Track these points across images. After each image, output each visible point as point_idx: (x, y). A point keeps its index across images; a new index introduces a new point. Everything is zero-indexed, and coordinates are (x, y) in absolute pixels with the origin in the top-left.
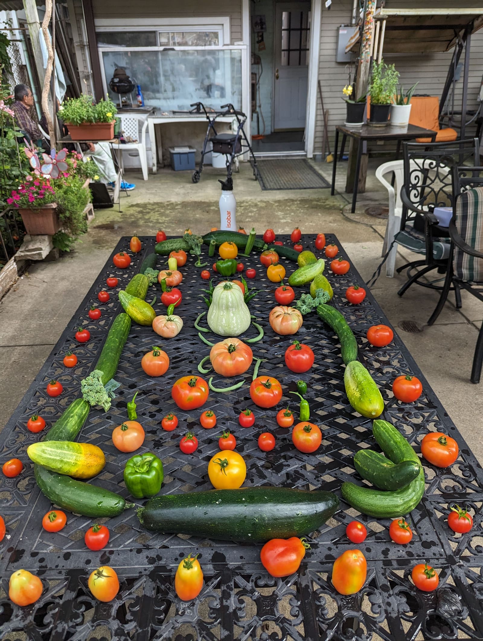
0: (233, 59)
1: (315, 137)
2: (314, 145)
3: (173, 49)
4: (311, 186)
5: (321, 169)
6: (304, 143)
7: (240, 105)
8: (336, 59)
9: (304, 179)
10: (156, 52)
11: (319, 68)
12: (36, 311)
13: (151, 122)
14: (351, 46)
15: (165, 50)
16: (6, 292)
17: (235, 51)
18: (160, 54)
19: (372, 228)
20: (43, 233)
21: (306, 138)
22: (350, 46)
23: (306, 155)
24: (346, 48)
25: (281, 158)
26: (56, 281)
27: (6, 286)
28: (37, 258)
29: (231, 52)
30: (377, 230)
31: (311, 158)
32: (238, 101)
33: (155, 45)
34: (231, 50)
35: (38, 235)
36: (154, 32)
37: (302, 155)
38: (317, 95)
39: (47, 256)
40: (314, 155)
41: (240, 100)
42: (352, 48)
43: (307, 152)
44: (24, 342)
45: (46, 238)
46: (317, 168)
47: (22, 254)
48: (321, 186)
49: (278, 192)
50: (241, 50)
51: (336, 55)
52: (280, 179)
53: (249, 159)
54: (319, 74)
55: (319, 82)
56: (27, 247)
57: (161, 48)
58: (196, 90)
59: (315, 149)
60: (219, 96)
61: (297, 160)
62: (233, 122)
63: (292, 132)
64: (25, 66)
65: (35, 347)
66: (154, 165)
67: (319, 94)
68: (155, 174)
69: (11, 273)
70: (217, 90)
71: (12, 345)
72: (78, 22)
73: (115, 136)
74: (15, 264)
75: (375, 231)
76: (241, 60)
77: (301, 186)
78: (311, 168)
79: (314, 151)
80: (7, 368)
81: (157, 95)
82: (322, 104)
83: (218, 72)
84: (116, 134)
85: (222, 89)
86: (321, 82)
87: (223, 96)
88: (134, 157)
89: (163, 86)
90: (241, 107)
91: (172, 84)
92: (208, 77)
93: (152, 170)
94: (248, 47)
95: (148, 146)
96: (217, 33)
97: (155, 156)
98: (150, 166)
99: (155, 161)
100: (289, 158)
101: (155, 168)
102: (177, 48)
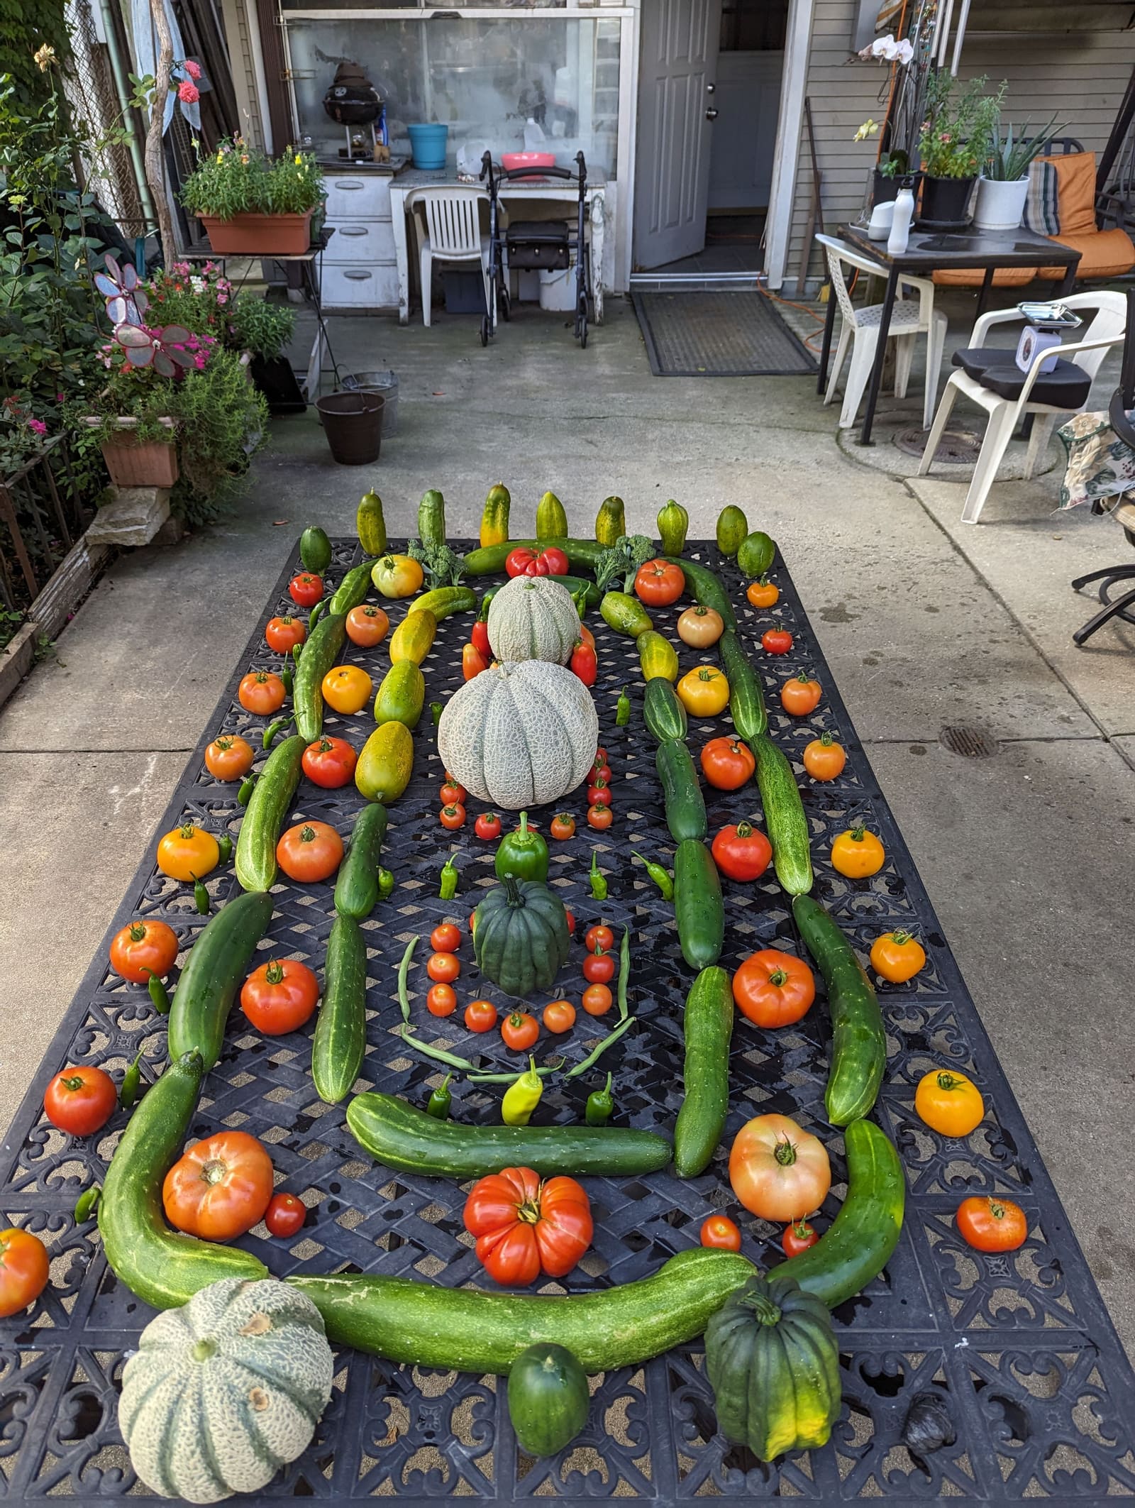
0: (598, 41)
1: (790, 239)
2: (787, 257)
3: (456, 17)
4: (772, 368)
5: (799, 321)
6: (764, 251)
7: (611, 157)
8: (852, 44)
9: (755, 349)
10: (417, 22)
11: (809, 67)
12: (132, 668)
13: (397, 199)
14: (891, 16)
15: (436, 16)
16: (67, 622)
17: (605, 21)
18: (424, 29)
19: (907, 486)
20: (147, 483)
21: (769, 240)
22: (887, 13)
23: (764, 283)
24: (879, 19)
25: (707, 289)
26: (176, 597)
27: (66, 608)
28: (133, 541)
29: (595, 25)
30: (916, 490)
31: (776, 291)
32: (608, 145)
34: (594, 19)
35: (136, 487)
37: (756, 283)
38: (801, 134)
39: (157, 536)
40: (784, 283)
41: (612, 142)
42: (891, 21)
43: (767, 275)
44: (105, 744)
45: (153, 494)
46: (788, 317)
47: (102, 532)
48: (796, 368)
49: (690, 381)
50: (620, 19)
51: (852, 35)
52: (700, 347)
53: (628, 290)
54: (807, 82)
55: (807, 102)
56: (111, 516)
57: (428, 13)
58: (508, 116)
59: (788, 267)
60: (562, 133)
61: (743, 292)
62: (593, 202)
63: (736, 217)
64: (107, 47)
65: (131, 756)
66: (402, 302)
67: (806, 130)
68: (404, 324)
69: (78, 575)
70: (559, 119)
71: (81, 748)
73: (312, 243)
74: (85, 554)
75: (911, 494)
76: (618, 46)
77: (749, 368)
78: (776, 316)
79: (785, 275)
80: (70, 803)
82: (814, 155)
83: (563, 74)
84: (316, 239)
85: (571, 117)
86: (812, 100)
87: (571, 132)
88: (357, 283)
89: (429, 105)
90: (615, 161)
91: (450, 101)
92: (538, 84)
93: (398, 312)
94: (638, 12)
95: (390, 256)
97: (404, 279)
98: (394, 305)
99: (405, 293)
100: (723, 289)
101: (403, 311)
102: (465, 13)
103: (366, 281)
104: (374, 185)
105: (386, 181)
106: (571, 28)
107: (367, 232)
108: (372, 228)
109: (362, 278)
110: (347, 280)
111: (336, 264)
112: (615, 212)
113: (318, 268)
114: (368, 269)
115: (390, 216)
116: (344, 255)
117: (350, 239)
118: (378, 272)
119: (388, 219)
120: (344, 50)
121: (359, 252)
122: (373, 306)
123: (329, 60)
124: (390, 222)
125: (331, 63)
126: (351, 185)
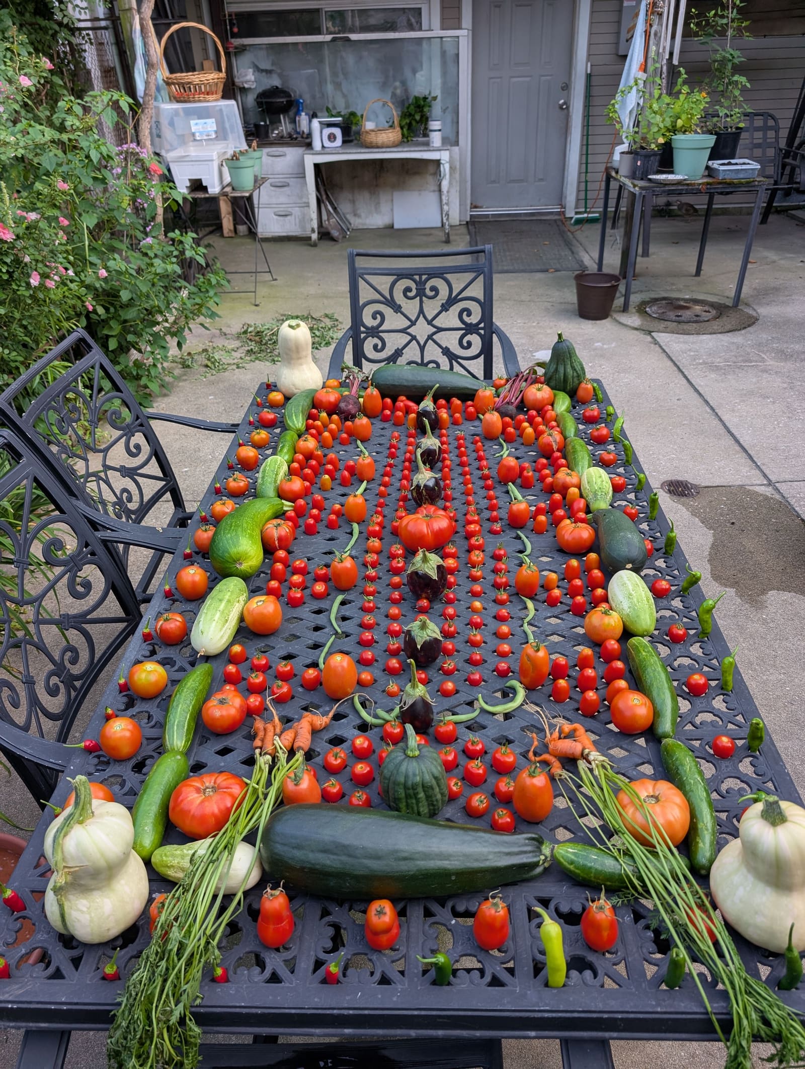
0: (443, 53)
1: (579, 182)
2: (577, 194)
3: (348, 40)
7: (454, 130)
8: (617, 49)
10: (322, 43)
13: (310, 161)
15: (334, 40)
17: (449, 39)
18: (326, 48)
21: (565, 184)
23: (563, 213)
29: (442, 41)
31: (570, 217)
32: (453, 122)
33: (318, 31)
34: (442, 38)
36: (318, 11)
37: (556, 213)
40: (576, 213)
41: (455, 120)
43: (564, 208)
50: (458, 37)
51: (617, 43)
53: (468, 219)
55: (588, 90)
57: (328, 38)
59: (578, 201)
61: (547, 220)
64: (114, 69)
66: (313, 231)
67: (587, 109)
68: (315, 245)
76: (458, 55)
79: (576, 207)
83: (421, 76)
86: (591, 88)
88: (281, 218)
89: (330, 99)
90: (458, 133)
91: (344, 96)
92: (404, 84)
93: (310, 238)
94: (470, 32)
95: (304, 200)
96: (420, 9)
97: (314, 216)
98: (308, 233)
99: (315, 224)
100: (534, 218)
101: (315, 236)
102: (354, 37)
103: (289, 218)
104: (291, 154)
105: (299, 150)
106: (425, 45)
107: (287, 185)
108: (292, 181)
109: (286, 216)
110: (275, 217)
111: (269, 206)
112: (458, 167)
113: (256, 210)
114: (290, 209)
115: (304, 173)
116: (274, 201)
117: (277, 189)
118: (296, 211)
119: (302, 175)
120: (273, 64)
121: (282, 198)
122: (294, 234)
123: (262, 71)
124: (305, 177)
125: (264, 74)
126: (277, 154)
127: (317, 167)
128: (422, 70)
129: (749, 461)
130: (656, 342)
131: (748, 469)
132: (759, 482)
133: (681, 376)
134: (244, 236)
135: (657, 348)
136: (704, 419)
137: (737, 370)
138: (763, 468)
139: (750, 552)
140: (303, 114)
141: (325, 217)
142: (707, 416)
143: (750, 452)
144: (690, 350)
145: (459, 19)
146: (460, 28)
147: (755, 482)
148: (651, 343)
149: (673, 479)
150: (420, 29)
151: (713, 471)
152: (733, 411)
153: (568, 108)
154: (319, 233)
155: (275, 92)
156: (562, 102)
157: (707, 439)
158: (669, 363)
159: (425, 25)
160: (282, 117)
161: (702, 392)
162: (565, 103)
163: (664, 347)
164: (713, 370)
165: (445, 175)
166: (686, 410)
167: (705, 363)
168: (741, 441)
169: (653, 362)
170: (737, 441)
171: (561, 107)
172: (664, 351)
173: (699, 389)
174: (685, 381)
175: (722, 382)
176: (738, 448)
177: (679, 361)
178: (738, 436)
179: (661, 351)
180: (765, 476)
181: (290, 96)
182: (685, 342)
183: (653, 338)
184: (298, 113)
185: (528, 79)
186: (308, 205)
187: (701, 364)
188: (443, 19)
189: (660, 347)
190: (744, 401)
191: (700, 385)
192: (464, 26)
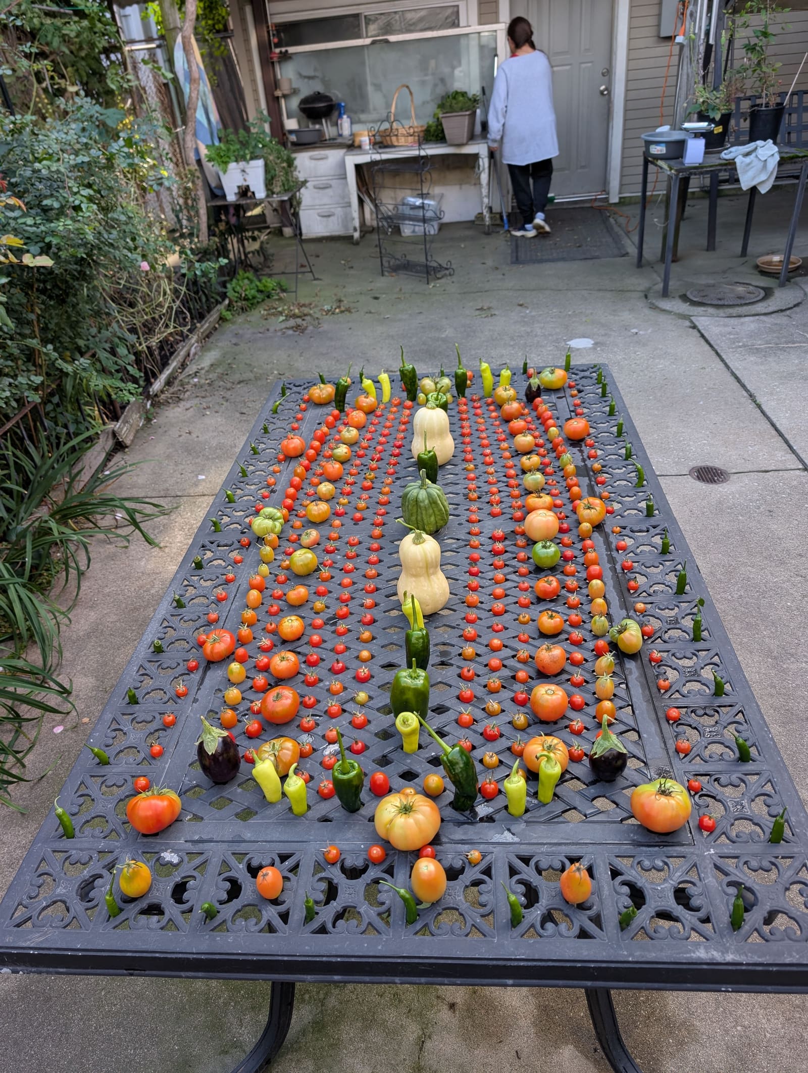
0: (482, 48)
1: (623, 167)
2: (621, 180)
3: (387, 41)
8: (659, 31)
10: (363, 46)
11: (629, 50)
13: (352, 160)
15: (374, 43)
17: (487, 34)
18: (366, 52)
21: (608, 170)
23: (607, 200)
25: (565, 207)
29: (480, 36)
30: (697, 323)
31: (615, 204)
33: (359, 36)
34: (479, 33)
36: (357, 16)
37: (601, 200)
40: (620, 198)
43: (608, 194)
50: (496, 31)
51: (659, 25)
53: (510, 211)
54: (629, 60)
57: (368, 41)
58: (424, 103)
59: (622, 186)
66: (355, 230)
68: (357, 243)
72: (241, 10)
76: (496, 49)
79: (620, 193)
81: (363, 117)
83: (459, 70)
88: (325, 219)
89: (371, 100)
91: (384, 96)
92: (442, 80)
93: (352, 237)
95: (346, 200)
96: (458, 6)
97: (356, 214)
98: (351, 232)
99: (357, 223)
100: (577, 206)
101: (357, 235)
102: (392, 38)
103: (331, 218)
104: (334, 156)
105: (341, 152)
106: (463, 42)
107: (329, 187)
108: (334, 183)
109: (329, 216)
110: (319, 218)
111: (311, 207)
114: (333, 210)
115: (345, 174)
116: (317, 202)
117: (321, 191)
118: (339, 211)
119: (344, 177)
120: (315, 70)
121: (326, 199)
122: (337, 233)
123: (305, 77)
124: (346, 178)
125: (306, 80)
126: (319, 157)
127: (358, 167)
128: (460, 64)
129: (785, 445)
130: (694, 327)
131: (783, 453)
132: (793, 467)
133: (718, 359)
134: (290, 238)
135: (695, 332)
136: (740, 403)
137: (779, 352)
138: (799, 452)
139: (779, 539)
140: (345, 117)
141: (368, 215)
142: (743, 400)
143: (786, 436)
144: (730, 333)
145: (496, 13)
146: (497, 21)
147: (789, 467)
148: (691, 327)
149: (703, 464)
150: (458, 26)
151: (746, 456)
152: (772, 394)
153: (609, 94)
154: (361, 231)
155: (318, 97)
156: (602, 88)
157: (742, 425)
158: (707, 347)
159: (463, 21)
160: (324, 121)
161: (739, 375)
162: (606, 89)
163: (703, 331)
164: (753, 353)
165: (484, 169)
166: (722, 395)
167: (744, 346)
168: (778, 425)
169: (692, 346)
170: (773, 425)
171: (602, 93)
172: (703, 336)
173: (737, 372)
174: (722, 365)
175: (762, 364)
176: (774, 432)
177: (718, 345)
178: (775, 420)
179: (699, 335)
180: (801, 460)
181: (331, 100)
182: (725, 326)
183: (692, 322)
184: (340, 116)
185: (568, 68)
186: (349, 205)
187: (740, 347)
188: (480, 14)
189: (699, 331)
190: (783, 384)
191: (737, 369)
192: (501, 19)
